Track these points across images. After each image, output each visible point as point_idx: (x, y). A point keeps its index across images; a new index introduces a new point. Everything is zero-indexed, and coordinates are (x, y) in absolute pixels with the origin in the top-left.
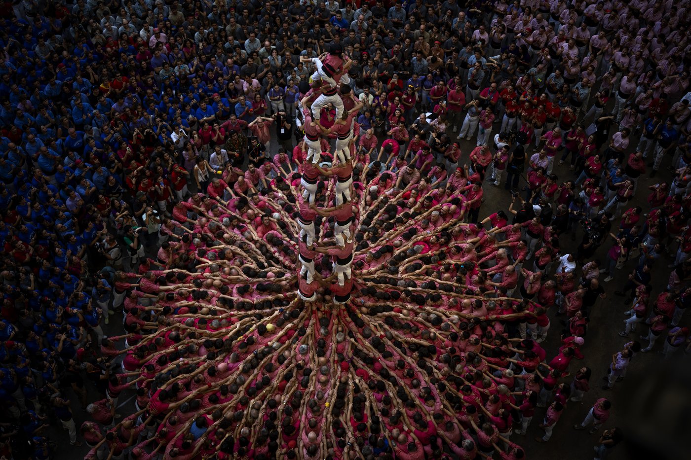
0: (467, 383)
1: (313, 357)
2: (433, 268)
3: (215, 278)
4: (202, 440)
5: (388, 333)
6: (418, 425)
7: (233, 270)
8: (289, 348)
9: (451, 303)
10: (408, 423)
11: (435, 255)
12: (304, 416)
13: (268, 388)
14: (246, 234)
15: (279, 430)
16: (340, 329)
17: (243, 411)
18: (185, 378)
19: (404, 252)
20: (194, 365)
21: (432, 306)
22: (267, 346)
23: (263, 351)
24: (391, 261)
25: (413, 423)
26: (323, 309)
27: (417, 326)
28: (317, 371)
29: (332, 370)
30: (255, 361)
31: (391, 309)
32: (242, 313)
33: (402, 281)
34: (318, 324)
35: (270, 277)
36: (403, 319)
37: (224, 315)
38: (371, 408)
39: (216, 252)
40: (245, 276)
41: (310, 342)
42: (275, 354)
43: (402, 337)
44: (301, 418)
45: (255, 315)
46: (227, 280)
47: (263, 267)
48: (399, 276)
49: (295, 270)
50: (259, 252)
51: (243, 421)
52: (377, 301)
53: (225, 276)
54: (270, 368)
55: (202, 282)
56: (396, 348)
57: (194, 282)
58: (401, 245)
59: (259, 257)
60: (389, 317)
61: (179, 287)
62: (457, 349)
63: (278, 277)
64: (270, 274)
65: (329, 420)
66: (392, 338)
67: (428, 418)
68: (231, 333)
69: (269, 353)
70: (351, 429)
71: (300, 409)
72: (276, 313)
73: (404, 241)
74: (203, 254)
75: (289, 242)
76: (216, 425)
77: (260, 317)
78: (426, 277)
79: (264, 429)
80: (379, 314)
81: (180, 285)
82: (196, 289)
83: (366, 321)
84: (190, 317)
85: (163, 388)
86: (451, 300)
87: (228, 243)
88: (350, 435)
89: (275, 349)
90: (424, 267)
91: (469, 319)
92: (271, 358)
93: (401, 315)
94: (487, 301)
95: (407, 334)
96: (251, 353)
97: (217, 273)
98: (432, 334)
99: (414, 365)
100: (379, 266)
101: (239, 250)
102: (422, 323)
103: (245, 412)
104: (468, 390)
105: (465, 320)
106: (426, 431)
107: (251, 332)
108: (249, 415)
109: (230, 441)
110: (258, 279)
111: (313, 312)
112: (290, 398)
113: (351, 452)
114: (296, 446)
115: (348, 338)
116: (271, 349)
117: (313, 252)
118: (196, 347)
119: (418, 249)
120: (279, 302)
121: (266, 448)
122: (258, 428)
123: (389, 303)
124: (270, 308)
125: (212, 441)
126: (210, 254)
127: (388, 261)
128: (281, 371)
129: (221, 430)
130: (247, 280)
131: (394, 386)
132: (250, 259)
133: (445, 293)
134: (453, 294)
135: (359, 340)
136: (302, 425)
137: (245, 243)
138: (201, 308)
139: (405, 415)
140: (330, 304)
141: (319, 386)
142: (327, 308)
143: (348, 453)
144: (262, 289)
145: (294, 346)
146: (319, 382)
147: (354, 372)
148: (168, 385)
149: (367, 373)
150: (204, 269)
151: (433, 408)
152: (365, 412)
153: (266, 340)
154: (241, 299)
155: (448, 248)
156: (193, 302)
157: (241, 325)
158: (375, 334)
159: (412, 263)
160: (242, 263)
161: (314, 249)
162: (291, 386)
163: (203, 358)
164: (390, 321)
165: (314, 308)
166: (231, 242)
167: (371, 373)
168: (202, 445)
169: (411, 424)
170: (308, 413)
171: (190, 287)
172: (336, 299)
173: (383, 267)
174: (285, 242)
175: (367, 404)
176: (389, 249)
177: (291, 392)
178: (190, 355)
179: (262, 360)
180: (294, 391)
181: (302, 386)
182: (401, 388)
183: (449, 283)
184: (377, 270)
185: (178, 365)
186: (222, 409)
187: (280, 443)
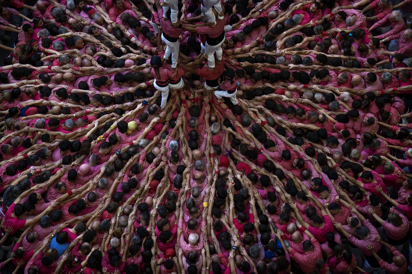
0: (366, 169)
1: (187, 152)
2: (317, 40)
3: (64, 71)
4: (64, 257)
5: (269, 119)
6: (312, 221)
7: (85, 60)
8: (158, 144)
9: (341, 79)
10: (301, 219)
11: (317, 24)
12: (181, 220)
13: (137, 192)
14: (96, 16)
15: (154, 238)
16: (213, 118)
17: (110, 220)
18: (41, 188)
19: (282, 23)
20: (48, 172)
21: (318, 84)
22: (132, 145)
23: (127, 151)
24: (266, 36)
25: (307, 219)
26: (192, 97)
27: (304, 109)
28: (191, 168)
29: (208, 165)
30: (119, 162)
31: (273, 91)
32: (100, 109)
33: (282, 58)
34: (188, 114)
35: (129, 65)
36: (286, 101)
37: (78, 113)
38: (257, 206)
39: (62, 40)
40: (99, 67)
41: (182, 136)
42: (142, 153)
43: (287, 123)
44: (178, 222)
45: (115, 111)
46: (79, 73)
47: (120, 54)
48: (278, 51)
49: (157, 53)
50: (113, 37)
51: (111, 231)
52: (255, 83)
53: (76, 68)
54: (136, 169)
55: (49, 77)
56: (280, 136)
57: (40, 78)
58: (277, 16)
59: (114, 42)
60: (270, 100)
61: (23, 84)
62: (351, 131)
63: (138, 65)
64: (127, 61)
65: (209, 222)
66: (274, 124)
67: (324, 213)
68: (89, 134)
69: (135, 152)
70: (236, 231)
71: (176, 213)
72: (139, 106)
73: (280, 11)
74: (48, 44)
75: (147, 22)
76: (80, 239)
77: (121, 112)
78: (308, 51)
79: (135, 237)
80: (258, 98)
81: (24, 81)
82: (43, 85)
83: (244, 107)
84: (40, 118)
85: (16, 202)
86: (340, 76)
87: (75, 29)
88: (235, 238)
89: (142, 148)
90: (306, 39)
91: (362, 96)
92: (138, 159)
93: (283, 96)
94: (381, 73)
95: (292, 118)
96: (114, 153)
97: (67, 66)
98: (321, 116)
99: (302, 153)
100: (254, 42)
101: (89, 37)
102: (308, 105)
103: (113, 221)
104: (368, 177)
105: (358, 98)
106: (322, 226)
107: (112, 131)
108: (117, 225)
109: (97, 255)
110: (115, 69)
111: (182, 101)
112: (163, 200)
113: (238, 257)
114: (175, 254)
115: (224, 128)
116: (137, 148)
117: (179, 29)
118: (48, 151)
119: (297, 19)
120: (141, 93)
121: (140, 259)
122: (128, 237)
123: (269, 85)
124: (132, 101)
125: (75, 257)
126: (56, 43)
127: (264, 35)
128: (150, 171)
129: (86, 244)
130: (103, 70)
131: (281, 179)
132: (103, 45)
133: (332, 67)
134: (342, 68)
135: (237, 129)
136: (179, 231)
137: (95, 27)
138: (51, 106)
139: (297, 210)
140: (201, 90)
141: (195, 184)
142: (196, 95)
143: (235, 258)
144: (121, 80)
145: (164, 141)
146: (194, 179)
147: (234, 167)
148: (22, 198)
149: (249, 167)
150: (51, 61)
151: (328, 200)
152: (251, 212)
153: (130, 139)
154: (98, 92)
155: (332, 15)
156: (41, 100)
157: (100, 123)
158: (255, 121)
159: (291, 36)
160: (95, 51)
161: (180, 26)
162: (163, 187)
163: (57, 163)
164: (271, 105)
165: (183, 97)
166: (79, 27)
167: (254, 167)
168: (65, 262)
169: (304, 220)
170: (186, 215)
171: (36, 83)
172: (208, 84)
173: (259, 43)
174: (142, 22)
175: (252, 202)
176: (263, 21)
177: (164, 194)
178: (43, 161)
179: (128, 160)
180: (167, 193)
181: (176, 186)
182: (290, 180)
183: (336, 56)
184: (251, 48)
185: (29, 175)
186: (85, 221)
187: (156, 253)
